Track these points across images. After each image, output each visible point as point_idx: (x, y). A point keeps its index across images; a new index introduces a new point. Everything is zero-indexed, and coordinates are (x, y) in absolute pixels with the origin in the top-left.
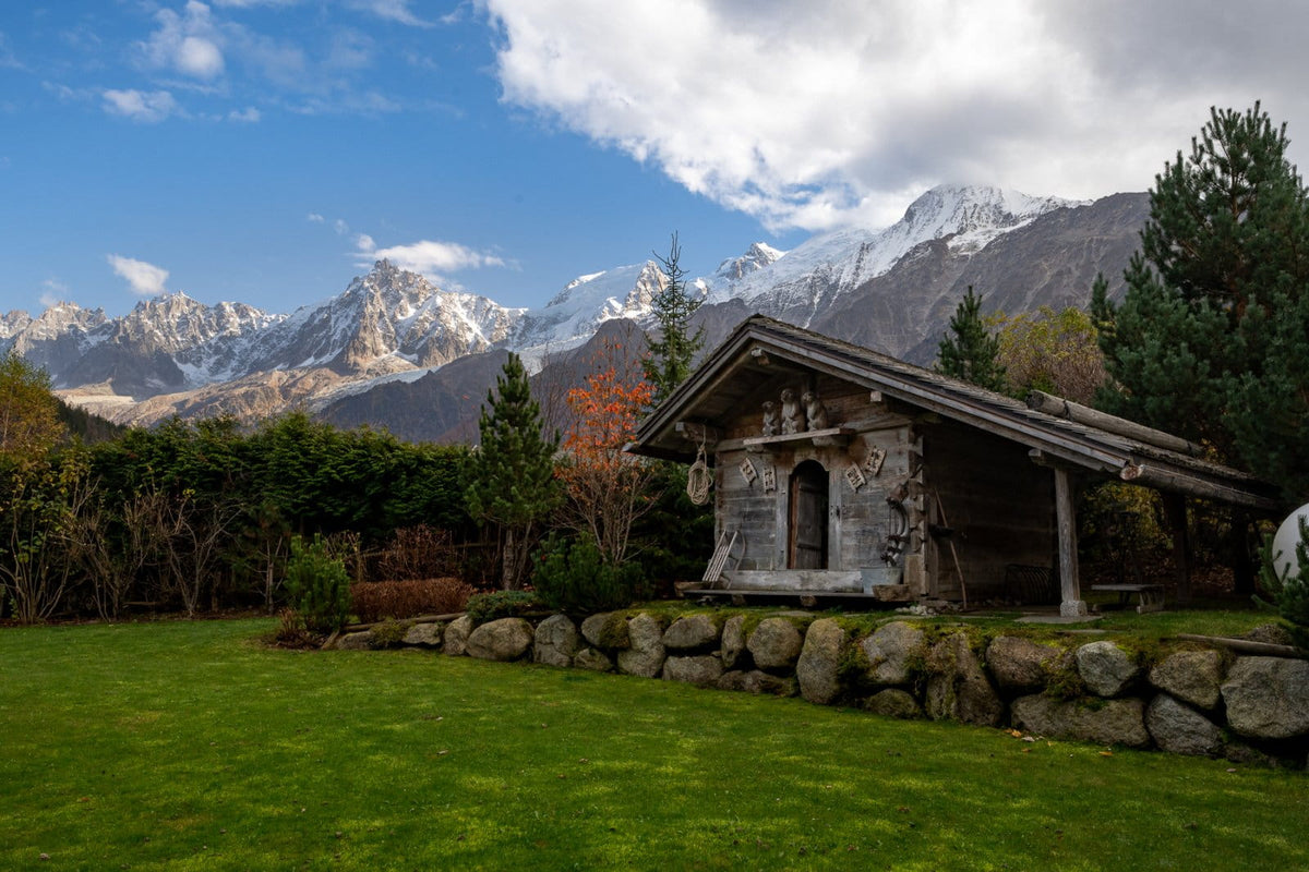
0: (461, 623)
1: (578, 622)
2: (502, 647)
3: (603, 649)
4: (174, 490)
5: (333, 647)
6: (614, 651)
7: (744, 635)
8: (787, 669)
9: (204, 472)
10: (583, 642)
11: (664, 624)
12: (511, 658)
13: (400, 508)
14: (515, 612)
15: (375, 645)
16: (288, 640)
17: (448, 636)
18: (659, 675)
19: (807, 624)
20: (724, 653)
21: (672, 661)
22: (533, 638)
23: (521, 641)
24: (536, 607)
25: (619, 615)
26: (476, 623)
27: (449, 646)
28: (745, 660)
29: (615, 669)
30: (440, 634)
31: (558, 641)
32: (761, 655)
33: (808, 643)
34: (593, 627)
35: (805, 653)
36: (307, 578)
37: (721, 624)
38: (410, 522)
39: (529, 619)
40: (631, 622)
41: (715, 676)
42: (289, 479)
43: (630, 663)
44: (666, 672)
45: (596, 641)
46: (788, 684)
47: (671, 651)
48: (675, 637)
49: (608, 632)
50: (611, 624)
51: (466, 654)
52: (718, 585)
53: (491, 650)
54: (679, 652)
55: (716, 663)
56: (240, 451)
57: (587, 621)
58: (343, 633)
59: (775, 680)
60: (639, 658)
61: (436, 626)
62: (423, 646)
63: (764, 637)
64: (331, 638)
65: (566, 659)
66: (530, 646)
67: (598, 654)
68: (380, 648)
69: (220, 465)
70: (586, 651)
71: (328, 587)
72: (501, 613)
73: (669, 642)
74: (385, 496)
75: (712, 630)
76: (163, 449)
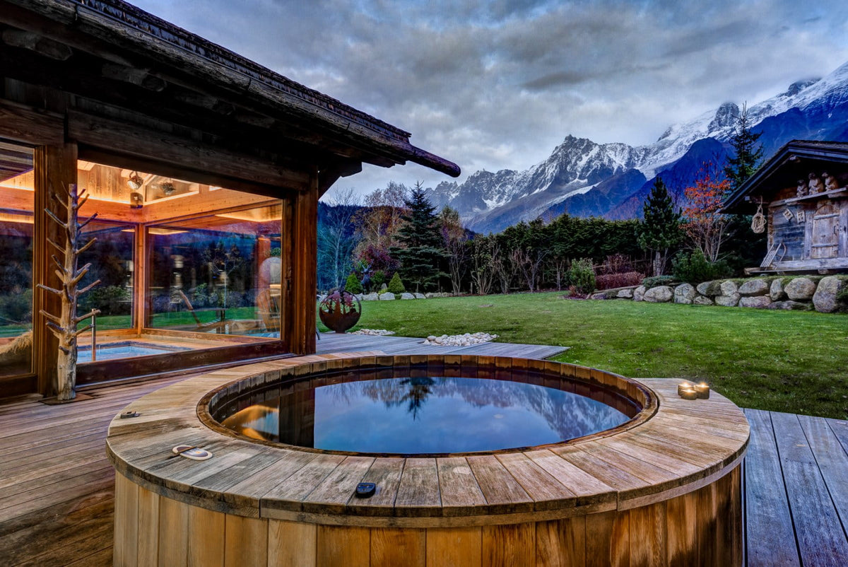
0: (641, 289)
1: (695, 287)
2: (660, 297)
3: (708, 297)
4: (524, 247)
5: (590, 298)
6: (713, 296)
7: (783, 286)
8: (808, 300)
9: (533, 240)
10: (698, 294)
11: (739, 285)
12: (664, 301)
13: (607, 247)
14: (665, 283)
15: (606, 298)
16: (572, 296)
17: (635, 293)
18: (737, 305)
19: (819, 280)
20: (771, 295)
21: (744, 300)
22: (673, 293)
23: (668, 295)
24: (674, 281)
25: (716, 283)
26: (647, 289)
27: (636, 297)
28: (784, 297)
29: (715, 304)
30: (632, 293)
31: (686, 294)
32: (791, 294)
33: (819, 287)
34: (703, 287)
35: (817, 291)
36: (578, 275)
37: (770, 283)
38: (612, 253)
39: (672, 286)
40: (721, 285)
41: (767, 304)
42: (563, 240)
43: (720, 301)
44: (740, 304)
45: (704, 293)
46: (808, 306)
47: (743, 295)
48: (745, 289)
49: (710, 289)
50: (711, 286)
51: (643, 300)
52: (769, 268)
53: (655, 298)
54: (748, 295)
55: (767, 299)
56: (545, 231)
57: (699, 285)
58: (592, 294)
59: (800, 304)
60: (726, 299)
61: (630, 291)
62: (626, 298)
63: (794, 286)
64: (589, 296)
65: (689, 301)
66: (673, 296)
67: (705, 298)
68: (608, 298)
69: (538, 237)
70: (700, 297)
71: (587, 277)
72: (659, 284)
73: (742, 292)
74: (601, 243)
75: (765, 286)
76: (519, 233)
